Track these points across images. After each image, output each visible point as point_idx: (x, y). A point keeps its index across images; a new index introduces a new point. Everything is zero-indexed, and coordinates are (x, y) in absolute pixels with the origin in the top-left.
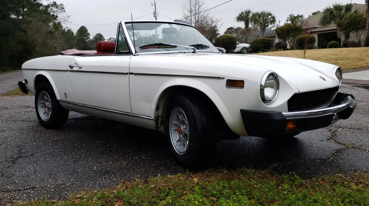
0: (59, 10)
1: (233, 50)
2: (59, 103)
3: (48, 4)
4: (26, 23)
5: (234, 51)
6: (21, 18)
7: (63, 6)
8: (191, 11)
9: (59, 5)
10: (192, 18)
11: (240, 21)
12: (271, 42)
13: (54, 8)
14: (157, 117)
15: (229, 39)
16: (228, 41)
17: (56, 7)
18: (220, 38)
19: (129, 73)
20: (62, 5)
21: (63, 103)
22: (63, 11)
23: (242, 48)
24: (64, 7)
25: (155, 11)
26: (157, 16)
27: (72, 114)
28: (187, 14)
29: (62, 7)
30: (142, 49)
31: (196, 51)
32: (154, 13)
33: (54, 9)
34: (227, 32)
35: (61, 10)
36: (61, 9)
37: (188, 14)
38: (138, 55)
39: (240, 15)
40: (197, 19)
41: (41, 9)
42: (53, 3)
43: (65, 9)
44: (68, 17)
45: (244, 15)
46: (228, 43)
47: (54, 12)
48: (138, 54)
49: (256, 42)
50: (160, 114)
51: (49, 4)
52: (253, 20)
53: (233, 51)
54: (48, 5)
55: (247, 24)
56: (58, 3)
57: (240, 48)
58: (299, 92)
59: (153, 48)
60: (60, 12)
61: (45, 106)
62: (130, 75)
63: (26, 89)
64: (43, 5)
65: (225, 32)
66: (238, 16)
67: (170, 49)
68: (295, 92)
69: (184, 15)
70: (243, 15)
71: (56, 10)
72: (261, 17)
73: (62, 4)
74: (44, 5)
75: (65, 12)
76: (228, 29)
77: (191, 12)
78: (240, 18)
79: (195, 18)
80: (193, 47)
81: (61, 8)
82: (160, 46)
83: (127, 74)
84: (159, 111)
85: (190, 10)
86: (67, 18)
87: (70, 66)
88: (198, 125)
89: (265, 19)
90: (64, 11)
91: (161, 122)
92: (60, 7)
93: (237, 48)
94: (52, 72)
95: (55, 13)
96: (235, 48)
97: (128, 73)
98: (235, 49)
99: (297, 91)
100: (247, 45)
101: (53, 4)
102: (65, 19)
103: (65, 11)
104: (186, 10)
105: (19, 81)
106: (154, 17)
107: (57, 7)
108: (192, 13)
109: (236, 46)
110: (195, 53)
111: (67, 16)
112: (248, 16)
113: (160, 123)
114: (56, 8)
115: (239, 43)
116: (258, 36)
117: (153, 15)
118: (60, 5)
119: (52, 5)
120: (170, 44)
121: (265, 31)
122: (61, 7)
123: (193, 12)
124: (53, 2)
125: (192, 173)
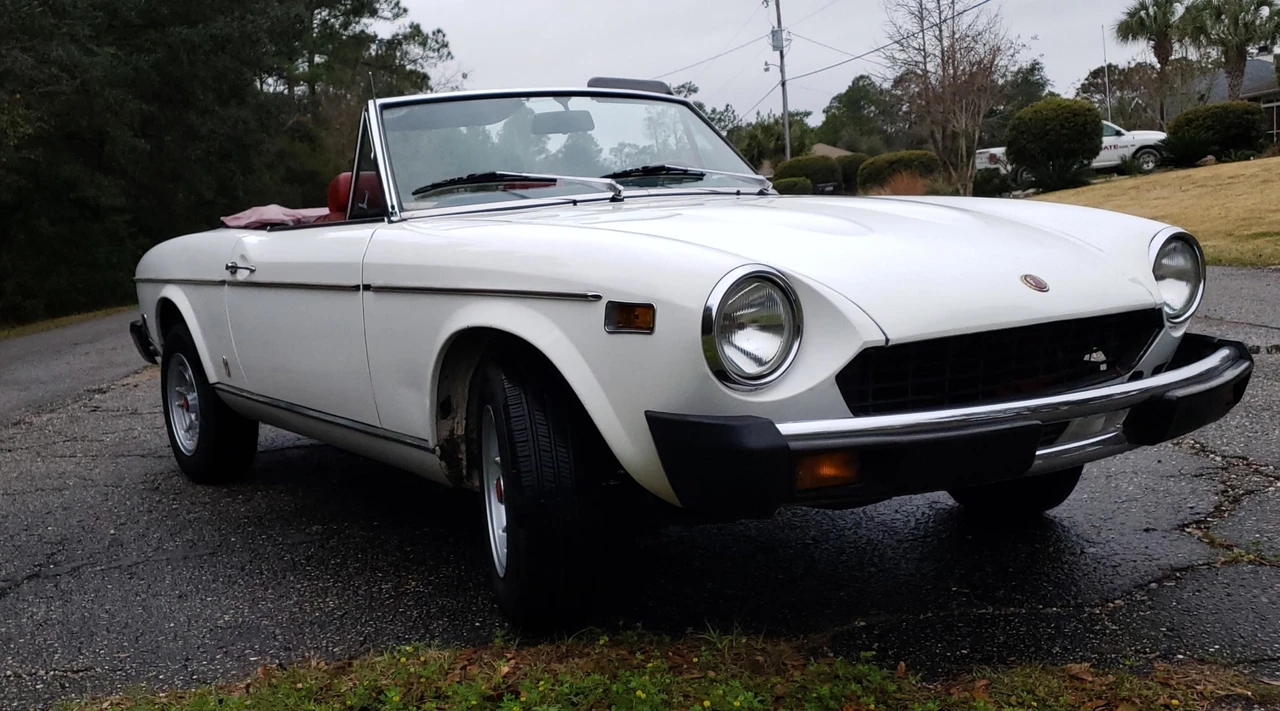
0: (431, 54)
1: (1086, 162)
2: (217, 395)
3: (394, 33)
4: (299, 111)
5: (1090, 163)
6: (300, 89)
7: (444, 36)
8: (921, 13)
9: (431, 35)
10: (927, 43)
11: (1130, 37)
12: (1258, 117)
13: (412, 46)
14: (446, 440)
15: (1067, 118)
16: (1062, 126)
17: (420, 44)
18: (1030, 115)
19: (364, 286)
20: (440, 34)
21: (226, 394)
22: (446, 53)
23: (1134, 149)
24: (446, 39)
25: (776, 28)
26: (785, 44)
27: (267, 434)
28: (905, 26)
29: (439, 40)
30: (423, 197)
31: (624, 194)
32: (773, 36)
33: (415, 50)
34: (1090, 84)
35: (436, 54)
36: (438, 50)
37: (910, 28)
38: (405, 220)
39: (1131, 15)
40: (946, 43)
41: (374, 53)
42: (409, 30)
43: (452, 48)
44: (465, 76)
45: (1148, 14)
46: (1065, 131)
47: (415, 61)
48: (405, 215)
49: (1189, 122)
50: (460, 431)
51: (398, 35)
52: (1189, 31)
53: (1086, 165)
54: (394, 36)
55: (1162, 50)
56: (427, 29)
57: (1125, 150)
58: (887, 340)
59: (466, 191)
60: (434, 61)
61: (186, 407)
62: (366, 293)
63: (151, 348)
64: (379, 38)
65: (1083, 85)
66: (1124, 17)
67: (530, 190)
68: (865, 343)
69: (892, 30)
70: (1143, 13)
71: (421, 52)
72: (1223, 17)
73: (439, 31)
74: (381, 41)
75: (452, 58)
76: (1096, 74)
77: (922, 19)
78: (1129, 29)
79: (941, 41)
80: (609, 181)
81: (437, 46)
82: (485, 182)
83: (357, 288)
84: (454, 419)
85: (915, 10)
86: (461, 78)
87: (227, 268)
88: (523, 469)
89: (1245, 24)
90: (449, 53)
91: (467, 461)
92: (434, 43)
93: (1102, 153)
94: (191, 289)
95: (415, 64)
96: (1096, 150)
97: (359, 286)
98: (1097, 154)
99: (875, 338)
100: (1156, 136)
101: (411, 33)
102: (454, 85)
103: (453, 53)
104: (904, 11)
105: (132, 320)
106: (775, 48)
107: (423, 44)
108: (925, 22)
109: (1101, 142)
110: (622, 200)
111: (460, 75)
112: (1165, 14)
113: (464, 463)
114: (421, 48)
115: (1123, 131)
116: (1202, 98)
117: (771, 41)
118: (434, 34)
119: (406, 37)
120: (524, 174)
121: (1242, 72)
122: (437, 42)
123: (931, 19)
124: (411, 27)
125: (518, 645)
